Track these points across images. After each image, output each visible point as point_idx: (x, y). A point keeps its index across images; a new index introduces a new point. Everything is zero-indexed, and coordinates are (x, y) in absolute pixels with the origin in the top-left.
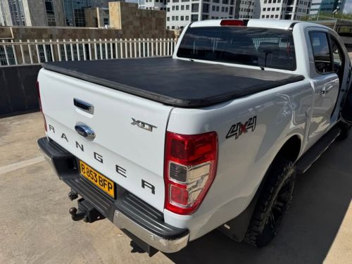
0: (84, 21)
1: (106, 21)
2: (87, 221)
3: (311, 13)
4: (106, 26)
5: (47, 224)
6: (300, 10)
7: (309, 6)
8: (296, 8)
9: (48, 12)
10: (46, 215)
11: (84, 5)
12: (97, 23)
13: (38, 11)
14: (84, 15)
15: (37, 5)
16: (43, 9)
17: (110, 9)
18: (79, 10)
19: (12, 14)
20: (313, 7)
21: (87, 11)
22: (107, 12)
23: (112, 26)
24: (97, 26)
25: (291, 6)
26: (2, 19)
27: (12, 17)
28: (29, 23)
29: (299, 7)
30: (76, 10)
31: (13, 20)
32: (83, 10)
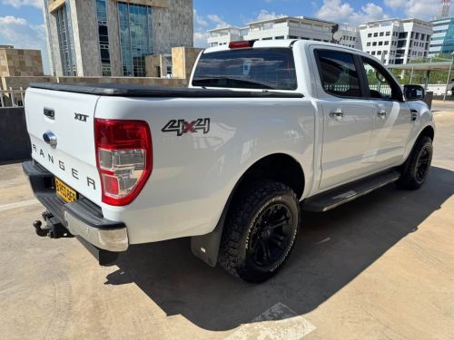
0: (144, 70)
1: (169, 70)
2: (52, 236)
3: (429, 56)
4: (168, 75)
5: (27, 256)
6: (415, 53)
7: (426, 48)
8: (409, 51)
9: (103, 61)
10: (29, 248)
11: (145, 52)
12: (159, 73)
13: (92, 60)
14: (144, 64)
15: (91, 53)
16: (98, 57)
17: (173, 56)
18: (139, 58)
19: (63, 64)
20: (431, 49)
21: (148, 59)
22: (170, 59)
23: (174, 75)
24: (159, 76)
25: (403, 48)
26: (52, 69)
27: (63, 67)
28: (80, 74)
29: (414, 49)
30: (135, 58)
31: (64, 70)
32: (143, 58)
